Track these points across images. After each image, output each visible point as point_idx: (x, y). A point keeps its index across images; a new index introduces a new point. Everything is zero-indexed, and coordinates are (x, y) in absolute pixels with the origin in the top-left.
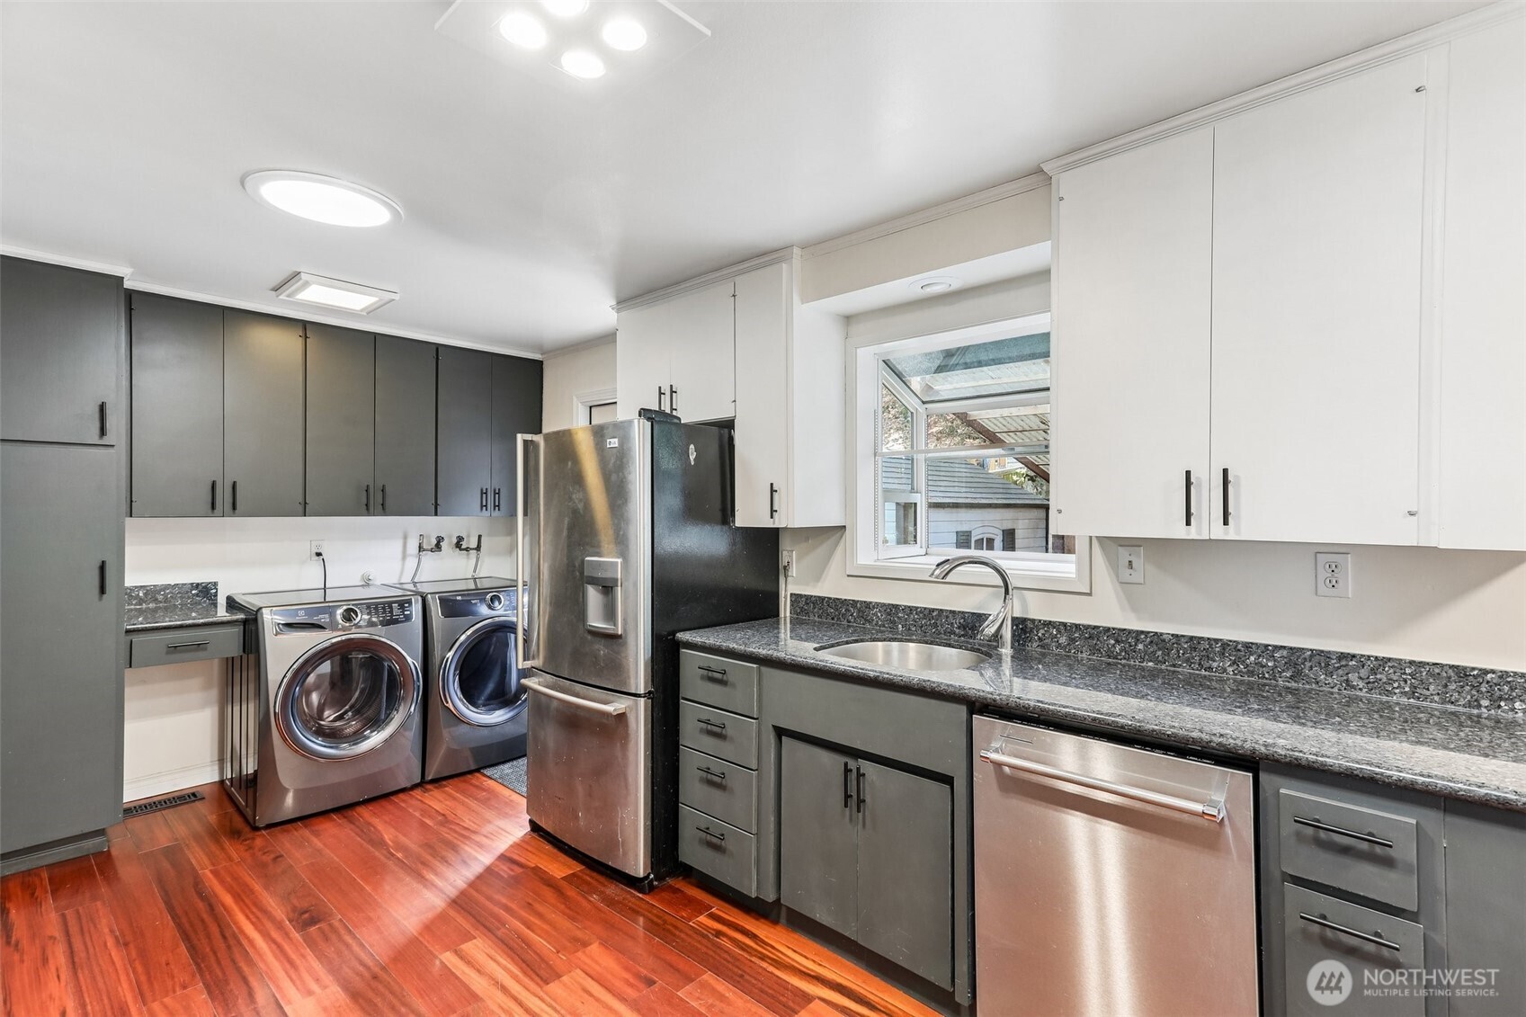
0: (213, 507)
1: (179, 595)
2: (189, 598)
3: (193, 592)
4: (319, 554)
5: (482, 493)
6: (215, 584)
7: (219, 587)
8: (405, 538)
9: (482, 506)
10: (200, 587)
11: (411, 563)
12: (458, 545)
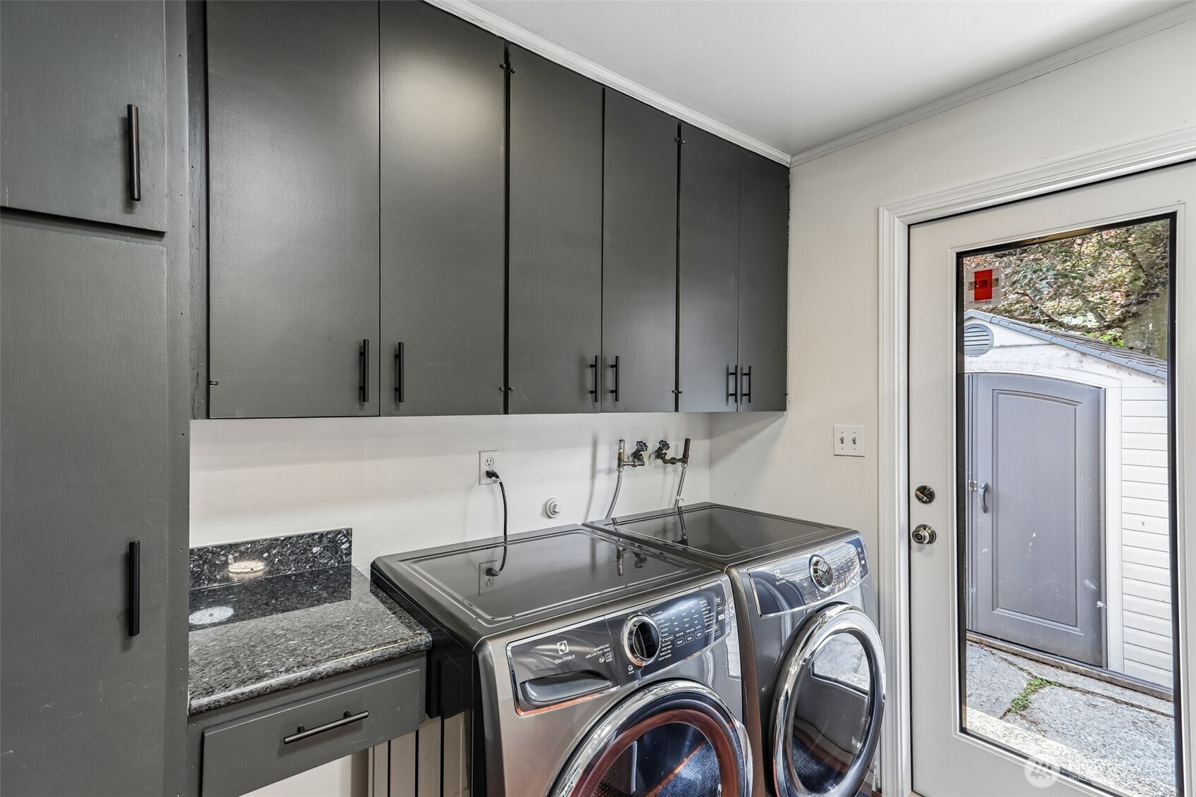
0: (363, 392)
1: (292, 558)
2: (307, 561)
3: (315, 550)
4: (491, 474)
5: (728, 374)
6: (348, 533)
7: (354, 539)
8: (595, 445)
9: (728, 395)
10: (325, 541)
11: (605, 484)
12: (660, 454)
